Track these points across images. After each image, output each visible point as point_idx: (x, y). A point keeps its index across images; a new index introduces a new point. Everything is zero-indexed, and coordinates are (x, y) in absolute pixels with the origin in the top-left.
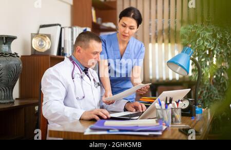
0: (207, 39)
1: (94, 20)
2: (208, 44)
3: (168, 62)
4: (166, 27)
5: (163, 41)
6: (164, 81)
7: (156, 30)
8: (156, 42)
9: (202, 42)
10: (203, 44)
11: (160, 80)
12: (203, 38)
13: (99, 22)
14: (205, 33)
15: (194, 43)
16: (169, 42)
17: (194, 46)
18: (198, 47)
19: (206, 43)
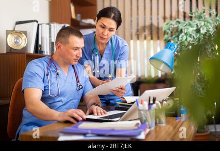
0: (191, 35)
1: (74, 16)
2: (192, 39)
3: (151, 59)
4: (148, 23)
5: (145, 38)
6: (146, 79)
7: (138, 26)
8: (138, 38)
9: (185, 38)
10: (186, 40)
11: (142, 78)
12: (186, 34)
13: (79, 19)
14: (188, 29)
15: (176, 38)
16: (152, 39)
17: (177, 42)
18: (181, 43)
19: (189, 39)
